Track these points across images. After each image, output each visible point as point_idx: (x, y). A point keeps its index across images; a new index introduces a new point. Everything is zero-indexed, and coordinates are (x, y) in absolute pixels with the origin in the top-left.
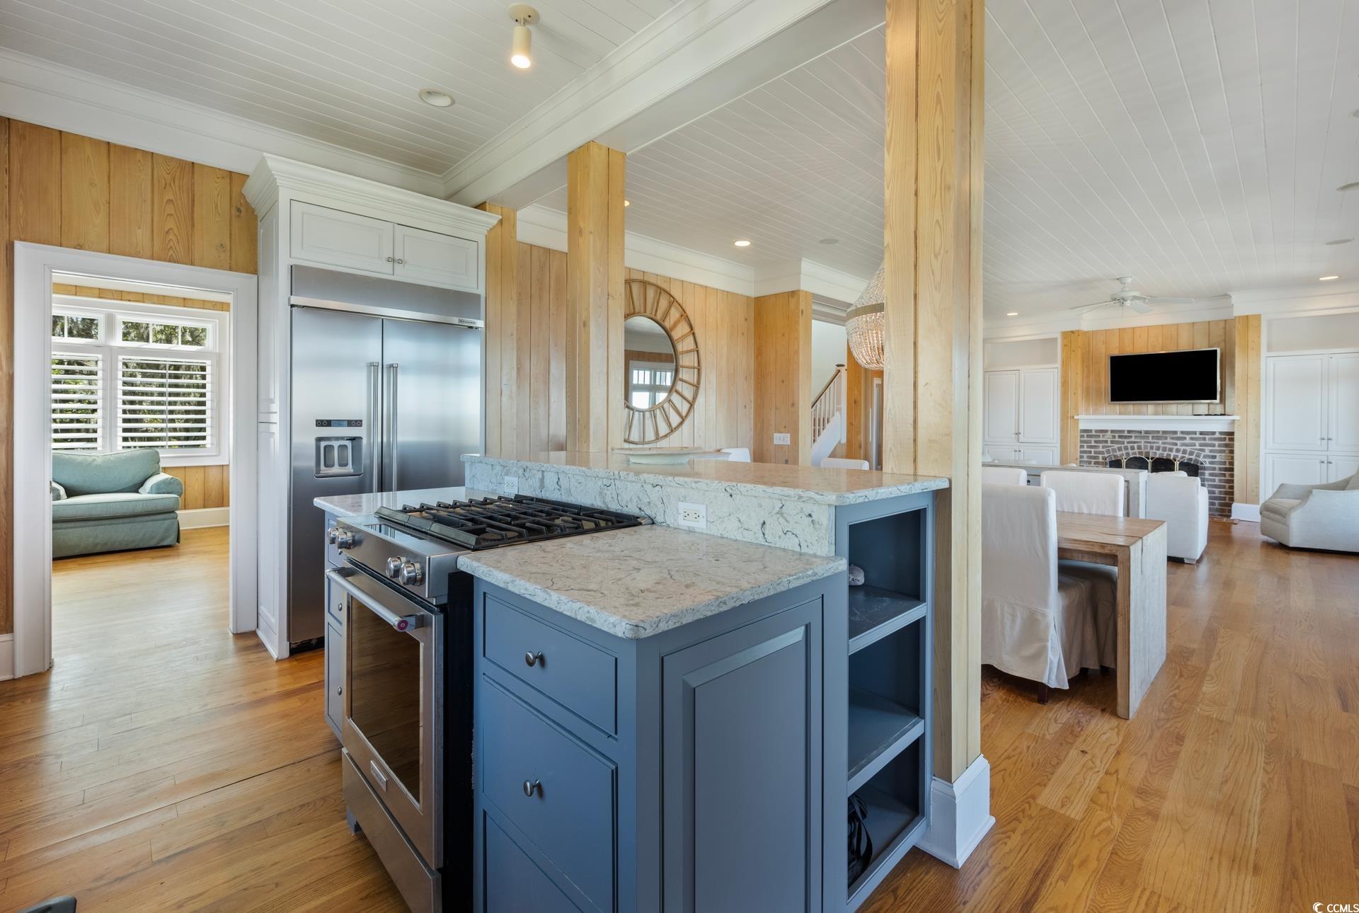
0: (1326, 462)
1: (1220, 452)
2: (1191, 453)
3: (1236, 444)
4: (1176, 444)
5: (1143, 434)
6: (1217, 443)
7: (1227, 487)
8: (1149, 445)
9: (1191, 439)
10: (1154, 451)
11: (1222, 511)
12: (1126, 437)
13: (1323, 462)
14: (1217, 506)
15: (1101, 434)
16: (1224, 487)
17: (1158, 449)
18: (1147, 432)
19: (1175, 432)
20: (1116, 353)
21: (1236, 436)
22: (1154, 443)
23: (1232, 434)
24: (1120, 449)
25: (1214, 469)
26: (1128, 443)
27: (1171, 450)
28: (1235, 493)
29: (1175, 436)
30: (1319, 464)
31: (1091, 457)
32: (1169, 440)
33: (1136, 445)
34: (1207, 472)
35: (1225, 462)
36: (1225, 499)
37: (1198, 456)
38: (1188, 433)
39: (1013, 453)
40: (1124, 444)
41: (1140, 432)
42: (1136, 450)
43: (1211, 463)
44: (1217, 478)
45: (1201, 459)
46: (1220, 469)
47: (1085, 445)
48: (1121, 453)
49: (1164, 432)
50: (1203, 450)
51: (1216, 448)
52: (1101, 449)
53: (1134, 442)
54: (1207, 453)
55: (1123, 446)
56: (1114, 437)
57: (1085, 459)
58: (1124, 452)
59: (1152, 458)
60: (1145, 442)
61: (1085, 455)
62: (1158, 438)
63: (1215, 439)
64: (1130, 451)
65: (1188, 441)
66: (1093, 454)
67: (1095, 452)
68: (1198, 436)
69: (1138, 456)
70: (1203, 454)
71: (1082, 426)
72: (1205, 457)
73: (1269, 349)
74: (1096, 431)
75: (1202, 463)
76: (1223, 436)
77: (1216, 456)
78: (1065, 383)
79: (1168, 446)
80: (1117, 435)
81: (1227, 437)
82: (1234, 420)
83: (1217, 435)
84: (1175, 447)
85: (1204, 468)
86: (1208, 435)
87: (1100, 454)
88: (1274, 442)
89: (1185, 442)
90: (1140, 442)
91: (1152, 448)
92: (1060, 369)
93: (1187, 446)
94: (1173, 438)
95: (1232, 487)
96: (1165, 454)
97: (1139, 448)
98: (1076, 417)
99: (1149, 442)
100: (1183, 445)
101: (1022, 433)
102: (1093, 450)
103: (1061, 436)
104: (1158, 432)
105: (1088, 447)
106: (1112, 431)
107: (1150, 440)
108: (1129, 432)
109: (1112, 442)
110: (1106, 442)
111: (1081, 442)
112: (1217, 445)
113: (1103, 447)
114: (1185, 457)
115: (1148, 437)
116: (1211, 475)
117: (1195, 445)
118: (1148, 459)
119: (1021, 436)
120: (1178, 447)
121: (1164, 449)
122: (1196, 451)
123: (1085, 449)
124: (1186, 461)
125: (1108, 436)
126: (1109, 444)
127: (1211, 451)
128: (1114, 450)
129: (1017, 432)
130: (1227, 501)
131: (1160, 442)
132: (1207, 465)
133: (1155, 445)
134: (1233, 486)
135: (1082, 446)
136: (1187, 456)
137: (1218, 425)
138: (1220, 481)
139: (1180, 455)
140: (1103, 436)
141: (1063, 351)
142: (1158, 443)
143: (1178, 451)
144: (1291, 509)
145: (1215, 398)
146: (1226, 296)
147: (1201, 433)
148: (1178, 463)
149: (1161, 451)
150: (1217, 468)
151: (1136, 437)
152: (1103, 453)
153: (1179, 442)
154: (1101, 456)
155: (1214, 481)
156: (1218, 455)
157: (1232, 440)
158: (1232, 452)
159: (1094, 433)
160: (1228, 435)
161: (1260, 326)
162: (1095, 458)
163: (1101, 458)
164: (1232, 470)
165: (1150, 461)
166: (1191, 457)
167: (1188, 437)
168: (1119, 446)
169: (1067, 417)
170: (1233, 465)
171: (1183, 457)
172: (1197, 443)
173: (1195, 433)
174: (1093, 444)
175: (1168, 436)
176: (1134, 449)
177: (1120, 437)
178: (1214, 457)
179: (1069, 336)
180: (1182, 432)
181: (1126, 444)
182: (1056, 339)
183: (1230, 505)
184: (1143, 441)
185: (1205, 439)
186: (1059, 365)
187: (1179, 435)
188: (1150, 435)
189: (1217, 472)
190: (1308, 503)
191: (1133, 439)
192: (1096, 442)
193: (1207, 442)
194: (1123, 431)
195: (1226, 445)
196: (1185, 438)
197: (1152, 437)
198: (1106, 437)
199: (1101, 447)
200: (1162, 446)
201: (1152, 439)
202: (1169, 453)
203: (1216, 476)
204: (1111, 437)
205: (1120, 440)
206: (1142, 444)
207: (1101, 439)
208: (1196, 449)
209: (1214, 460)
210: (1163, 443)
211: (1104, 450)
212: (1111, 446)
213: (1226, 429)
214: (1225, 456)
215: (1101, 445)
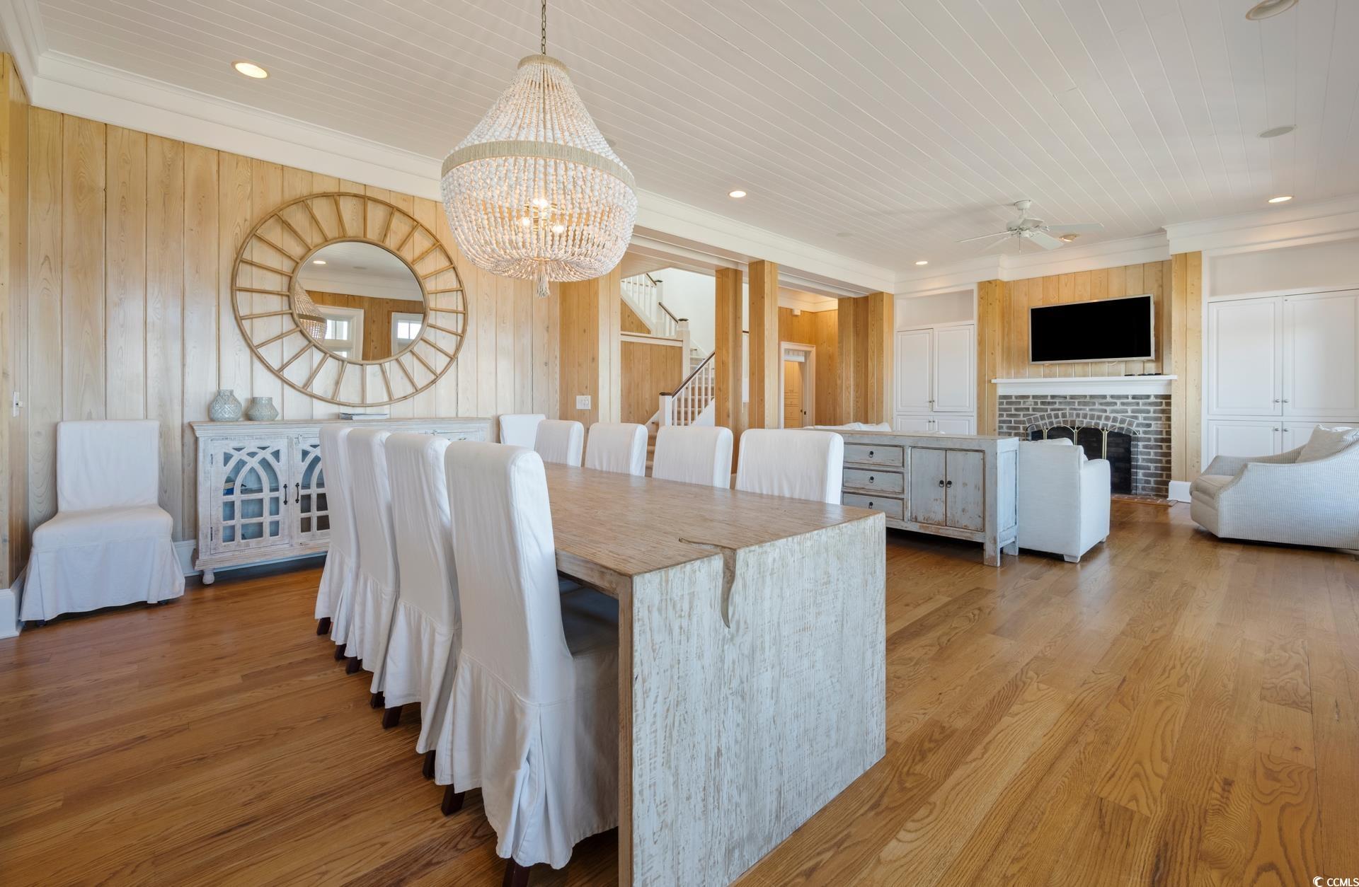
0: (1280, 429)
1: (1156, 419)
2: (1123, 421)
3: (1173, 408)
4: (1105, 411)
5: (1068, 400)
6: (1152, 409)
7: (1164, 461)
8: (1075, 412)
9: (1123, 404)
10: (1081, 419)
11: (1158, 490)
12: (1049, 403)
13: (1277, 430)
14: (1152, 485)
15: (1022, 401)
16: (1160, 461)
17: (1085, 417)
18: (1072, 397)
19: (1104, 397)
20: (1040, 304)
21: (1173, 400)
22: (1081, 409)
23: (1168, 397)
24: (1042, 418)
25: (1149, 440)
26: (1052, 410)
27: (1099, 418)
28: (1172, 468)
29: (1104, 401)
30: (1271, 433)
31: (1009, 428)
32: (1097, 406)
33: (1060, 413)
34: (1140, 444)
35: (1162, 431)
36: (1161, 475)
37: (1131, 424)
38: (1119, 397)
39: (927, 424)
40: (1047, 411)
41: (1065, 397)
42: (1061, 419)
43: (1145, 432)
44: (1152, 451)
45: (1134, 428)
46: (1156, 440)
47: (1005, 413)
48: (1043, 422)
49: (1092, 397)
50: (1136, 418)
51: (1151, 415)
52: (1021, 418)
53: (1059, 410)
54: (1141, 420)
55: (1045, 414)
56: (1036, 403)
57: (1005, 430)
58: (1047, 421)
59: (1078, 428)
60: (1071, 409)
61: (1005, 425)
62: (1085, 404)
63: (1150, 404)
64: (1054, 420)
65: (1118, 407)
66: (1013, 424)
67: (1015, 422)
68: (1130, 400)
69: (1062, 425)
70: (1136, 422)
71: (1001, 391)
72: (1138, 425)
73: (1213, 292)
74: (1017, 397)
75: (1135, 433)
76: (1159, 401)
77: (1151, 424)
78: (981, 342)
79: (1096, 413)
80: (1039, 401)
81: (1164, 401)
82: (1171, 381)
83: (1152, 399)
84: (1104, 415)
85: (1138, 439)
86: (1141, 399)
87: (1021, 424)
88: (1218, 407)
89: (1115, 407)
90: (1065, 409)
91: (1078, 415)
92: (976, 326)
93: (1117, 413)
94: (1101, 404)
95: (1169, 462)
96: (1093, 422)
97: (1064, 416)
98: (993, 381)
99: (1075, 409)
100: (1113, 411)
101: (936, 401)
102: (1013, 419)
103: (978, 403)
104: (1085, 396)
105: (1008, 415)
106: (1034, 397)
107: (1076, 406)
108: (1053, 397)
109: (1034, 410)
110: (1028, 409)
111: (1000, 410)
112: (1152, 411)
113: (1024, 416)
114: (1115, 426)
115: (1074, 402)
116: (1145, 447)
117: (1127, 412)
118: (1074, 429)
119: (936, 404)
120: (1108, 414)
121: (1092, 418)
122: (1128, 419)
123: (1005, 418)
124: (1116, 431)
125: (1030, 403)
126: (1031, 412)
127: (1145, 418)
128: (1036, 419)
129: (931, 400)
130: (1164, 479)
131: (1088, 408)
132: (1141, 435)
133: (1081, 412)
134: (1170, 460)
135: (1001, 415)
136: (1118, 425)
137: (1153, 387)
138: (1156, 454)
139: (1110, 423)
140: (1024, 402)
141: (979, 305)
142: (1084, 410)
143: (1107, 418)
144: (1221, 488)
145: (1149, 355)
146: (1162, 231)
147: (1134, 397)
148: (1106, 433)
149: (1088, 420)
150: (1152, 439)
151: (1060, 403)
152: (1024, 422)
153: (1108, 408)
154: (1021, 426)
155: (1149, 454)
156: (1153, 423)
157: (1169, 404)
158: (1169, 419)
159: (1014, 400)
160: (1164, 399)
161: (1200, 265)
162: (1015, 428)
163: (1021, 428)
164: (1169, 440)
165: (1075, 431)
166: (1122, 426)
167: (1118, 402)
168: (1042, 414)
169: (984, 383)
170: (1170, 435)
171: (1112, 426)
172: (1129, 409)
173: (1127, 397)
174: (1013, 412)
175: (1096, 401)
176: (1058, 417)
177: (1043, 403)
178: (1149, 426)
179: (986, 287)
180: (1112, 397)
181: (1049, 412)
182: (972, 291)
183: (1167, 483)
184: (1068, 408)
185: (1138, 404)
186: (975, 321)
187: (1109, 400)
188: (1076, 401)
189: (1152, 443)
190: (1242, 480)
191: (1057, 406)
192: (1016, 410)
193: (1141, 407)
194: (1046, 397)
195: (1163, 411)
196: (1116, 404)
197: (1079, 402)
198: (1027, 404)
199: (1022, 415)
200: (1089, 413)
201: (1079, 405)
202: (1098, 421)
203: (1151, 448)
204: (1033, 403)
205: (1043, 407)
206: (1067, 412)
207: (1022, 406)
208: (1128, 417)
209: (1149, 429)
210: (1091, 410)
211: (1025, 419)
212: (1032, 415)
213: (1162, 391)
214: (1161, 424)
215: (1022, 413)
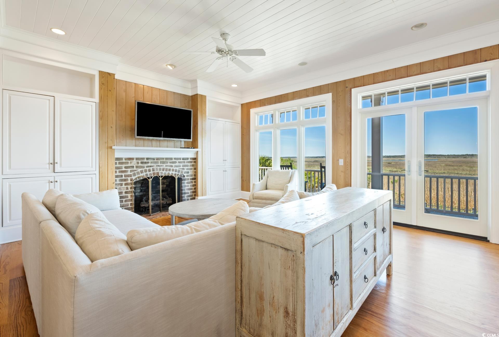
0: (225, 171)
1: (191, 169)
2: (179, 171)
3: (199, 164)
4: (172, 166)
5: (155, 161)
6: (189, 164)
7: (193, 189)
8: (159, 167)
9: (179, 162)
10: (161, 171)
12: (145, 163)
15: (129, 161)
16: (192, 189)
17: (163, 170)
18: (158, 159)
19: (171, 159)
21: (198, 160)
22: (161, 166)
23: (195, 159)
24: (142, 172)
26: (148, 167)
27: (170, 170)
28: (198, 191)
29: (172, 161)
31: (121, 180)
32: (169, 164)
33: (151, 168)
35: (192, 175)
36: (192, 195)
39: (48, 184)
41: (154, 159)
46: (191, 179)
49: (167, 159)
50: (183, 169)
51: (189, 167)
52: (129, 173)
53: (151, 166)
54: (186, 170)
55: (143, 169)
56: (138, 163)
57: (118, 182)
60: (157, 166)
61: (118, 179)
62: (164, 163)
63: (189, 162)
64: (148, 173)
65: (177, 164)
66: (123, 178)
67: (125, 176)
68: (182, 160)
71: (117, 155)
74: (126, 159)
75: (183, 177)
76: (191, 160)
77: (189, 172)
78: (103, 117)
79: (169, 168)
80: (140, 161)
81: (193, 161)
82: (198, 151)
83: (189, 160)
84: (172, 168)
86: (186, 160)
87: (129, 177)
88: (210, 163)
91: (160, 169)
92: (99, 104)
94: (170, 163)
95: (195, 189)
96: (167, 172)
97: (153, 170)
98: (113, 147)
99: (159, 166)
100: (175, 166)
101: (59, 163)
102: (123, 174)
103: (100, 164)
104: (163, 159)
105: (120, 172)
106: (137, 159)
107: (159, 164)
108: (147, 159)
109: (137, 167)
110: (133, 167)
113: (131, 171)
115: (158, 162)
116: (187, 183)
119: (57, 166)
120: (173, 168)
121: (166, 170)
122: (181, 170)
125: (134, 163)
126: (135, 169)
127: (187, 169)
128: (138, 173)
129: (51, 162)
131: (164, 165)
132: (186, 177)
133: (161, 167)
136: (177, 173)
141: (100, 89)
142: (163, 166)
143: (173, 170)
151: (151, 162)
152: (130, 176)
153: (173, 165)
154: (129, 178)
156: (189, 171)
158: (195, 169)
159: (124, 161)
161: (206, 102)
163: (129, 180)
164: (195, 179)
167: (177, 161)
168: (141, 169)
169: (105, 147)
172: (181, 164)
173: (180, 159)
174: (124, 169)
176: (150, 171)
177: (142, 163)
178: (188, 172)
179: (106, 77)
180: (175, 159)
181: (145, 168)
182: (93, 76)
184: (155, 165)
185: (184, 162)
186: (96, 100)
187: (174, 160)
188: (159, 161)
191: (149, 164)
192: (126, 167)
193: (186, 164)
194: (143, 159)
195: (193, 165)
196: (176, 162)
197: (161, 162)
198: (132, 163)
199: (129, 171)
200: (165, 168)
201: (160, 164)
202: (169, 172)
203: (189, 183)
204: (136, 163)
205: (142, 165)
206: (155, 167)
207: (129, 165)
208: (181, 169)
209: (188, 174)
210: (166, 166)
211: (132, 173)
212: (136, 170)
213: (193, 156)
214: (192, 171)
215: (129, 170)
